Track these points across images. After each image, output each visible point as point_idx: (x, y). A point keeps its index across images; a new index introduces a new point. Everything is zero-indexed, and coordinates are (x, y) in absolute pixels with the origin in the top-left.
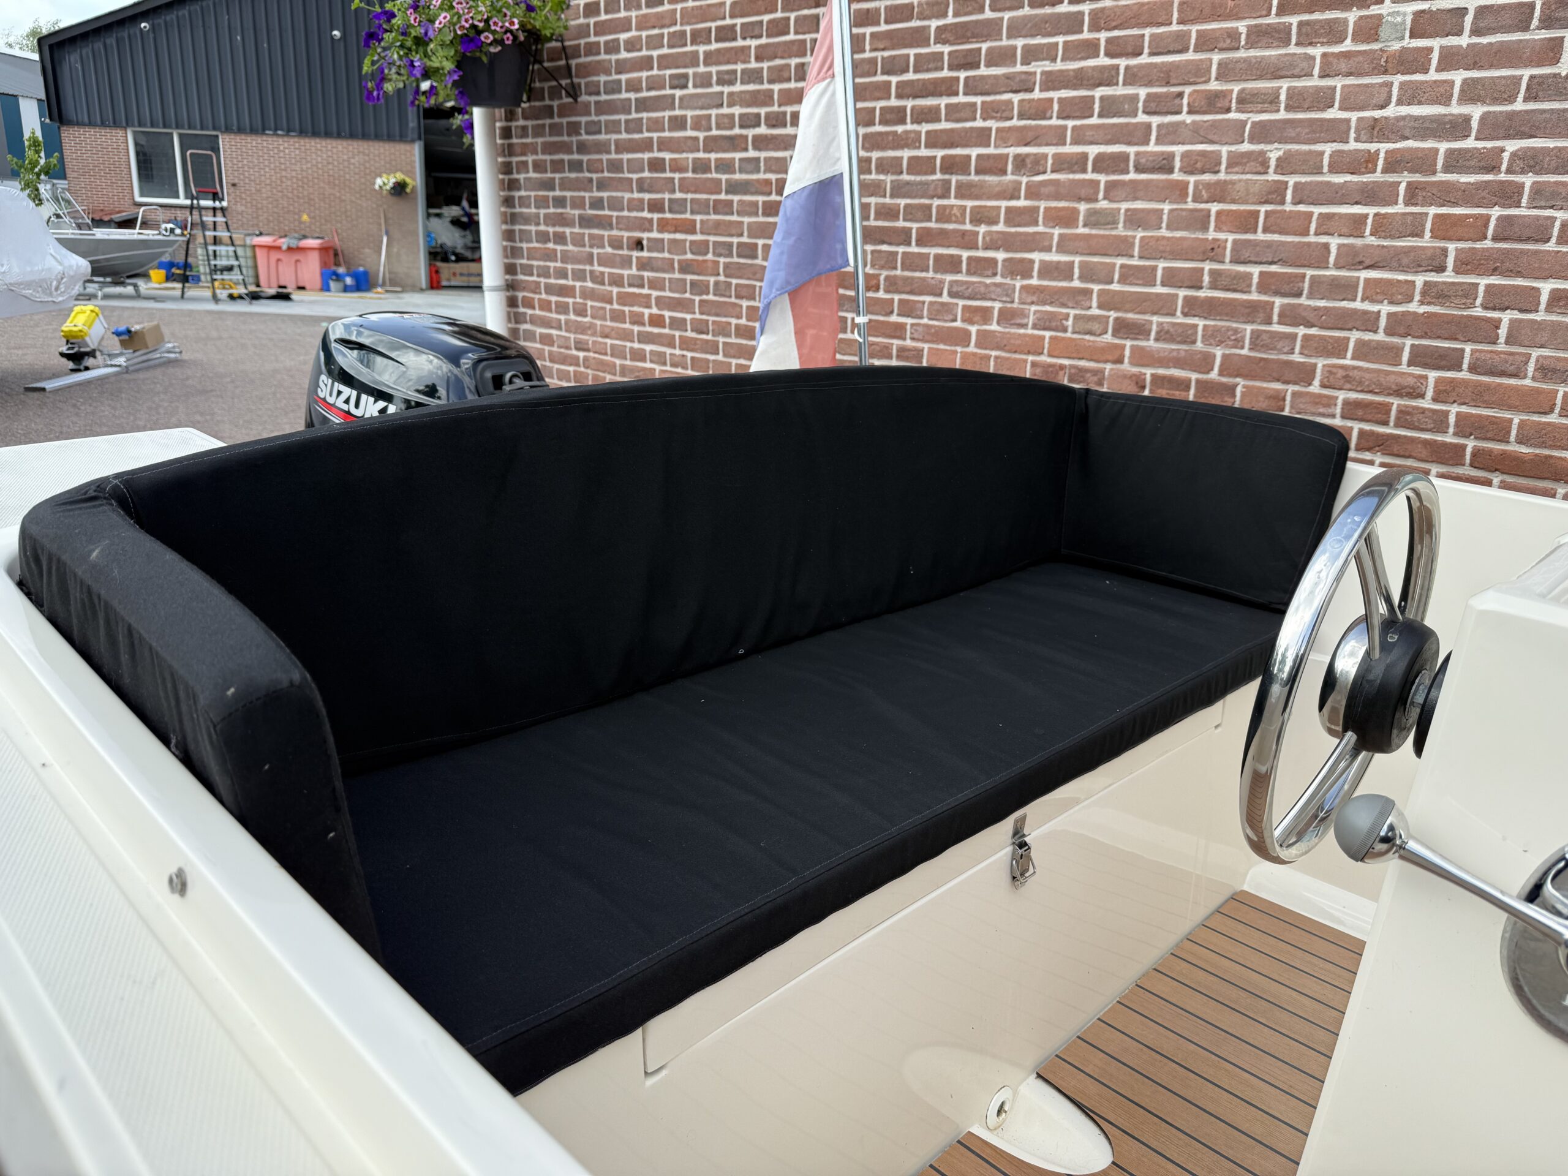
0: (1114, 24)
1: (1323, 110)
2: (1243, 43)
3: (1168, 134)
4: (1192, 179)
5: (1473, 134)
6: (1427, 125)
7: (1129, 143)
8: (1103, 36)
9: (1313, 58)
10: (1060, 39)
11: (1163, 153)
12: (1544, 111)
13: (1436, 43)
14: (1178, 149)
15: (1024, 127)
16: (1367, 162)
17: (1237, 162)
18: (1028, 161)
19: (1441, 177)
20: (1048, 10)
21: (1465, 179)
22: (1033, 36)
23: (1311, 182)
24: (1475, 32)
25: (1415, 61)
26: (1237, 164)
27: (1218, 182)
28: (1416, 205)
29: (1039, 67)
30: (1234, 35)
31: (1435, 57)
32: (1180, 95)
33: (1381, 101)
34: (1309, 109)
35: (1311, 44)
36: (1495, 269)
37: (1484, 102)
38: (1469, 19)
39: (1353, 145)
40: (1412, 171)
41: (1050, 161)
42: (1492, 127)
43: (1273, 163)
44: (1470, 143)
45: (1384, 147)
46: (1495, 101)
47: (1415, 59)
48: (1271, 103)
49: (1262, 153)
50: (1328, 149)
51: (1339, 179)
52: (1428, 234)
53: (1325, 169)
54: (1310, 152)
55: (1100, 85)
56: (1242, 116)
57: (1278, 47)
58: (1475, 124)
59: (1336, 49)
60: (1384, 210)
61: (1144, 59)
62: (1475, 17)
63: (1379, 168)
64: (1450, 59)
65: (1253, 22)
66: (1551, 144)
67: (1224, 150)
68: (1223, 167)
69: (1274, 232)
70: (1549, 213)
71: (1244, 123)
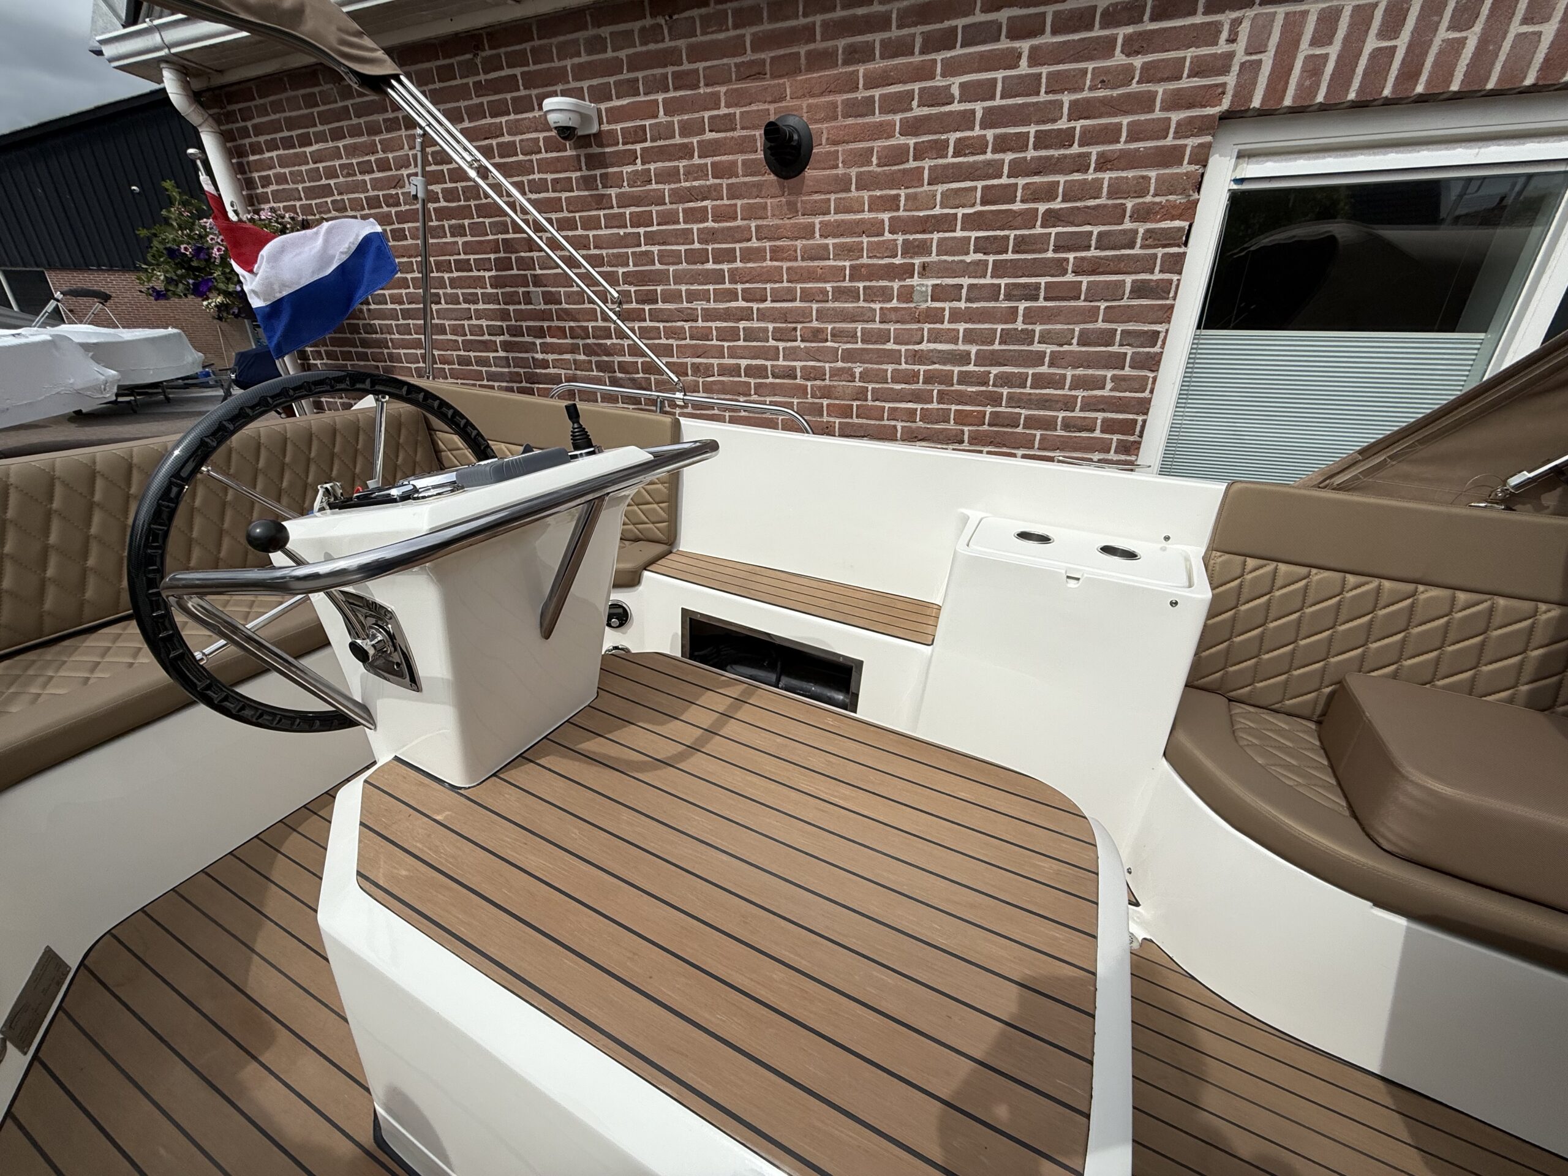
0: (745, 279)
1: (884, 344)
2: (830, 298)
3: (790, 354)
4: (809, 384)
5: (973, 362)
6: (945, 356)
7: (767, 359)
8: (739, 287)
9: (875, 310)
10: (711, 287)
11: (789, 366)
12: (1010, 351)
13: (947, 305)
14: (798, 364)
15: (695, 345)
16: (913, 377)
17: (836, 373)
18: (701, 368)
19: (957, 387)
20: (699, 267)
21: (970, 389)
22: (692, 284)
23: (882, 388)
24: (968, 300)
25: (935, 316)
26: (836, 375)
27: (825, 386)
28: (944, 403)
29: (699, 305)
30: (824, 292)
31: (947, 313)
32: (795, 329)
33: (918, 339)
34: (875, 343)
35: (872, 301)
36: (991, 442)
37: (977, 344)
38: (964, 291)
39: (904, 366)
40: (940, 383)
41: (716, 369)
42: (982, 359)
43: (857, 375)
44: (971, 368)
45: (923, 368)
46: (983, 343)
47: (935, 315)
48: (852, 337)
49: (850, 369)
50: (890, 368)
51: (898, 387)
52: (952, 422)
53: (889, 380)
54: (880, 369)
55: (742, 320)
56: (836, 345)
57: (852, 302)
58: (973, 357)
59: (888, 305)
60: (926, 406)
61: (768, 304)
62: (968, 291)
63: (921, 381)
64: (956, 316)
65: (835, 285)
66: (1016, 370)
67: (827, 365)
68: (827, 377)
69: (862, 418)
70: (1017, 410)
71: (838, 349)
